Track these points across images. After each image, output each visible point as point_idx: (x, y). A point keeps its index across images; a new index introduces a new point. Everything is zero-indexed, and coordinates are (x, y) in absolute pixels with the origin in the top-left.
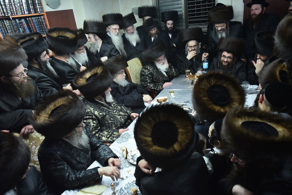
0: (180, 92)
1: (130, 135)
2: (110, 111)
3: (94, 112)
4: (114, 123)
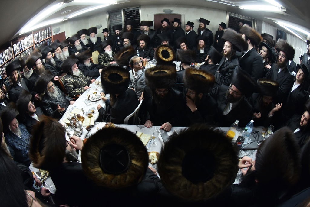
4: (82, 85)
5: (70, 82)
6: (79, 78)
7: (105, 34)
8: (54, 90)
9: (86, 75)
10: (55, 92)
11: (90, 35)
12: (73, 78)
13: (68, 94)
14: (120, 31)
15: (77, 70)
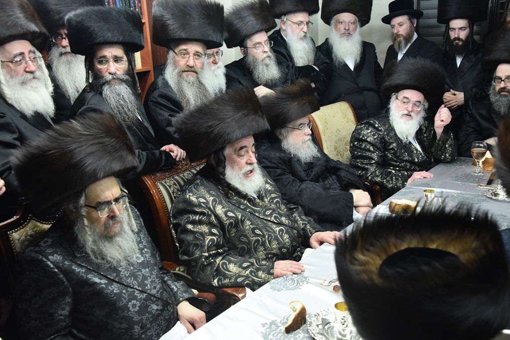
0: (452, 196)
1: (306, 278)
2: (256, 211)
3: (214, 207)
4: (263, 244)
5: (209, 216)
6: (255, 205)
7: (400, 25)
8: (117, 228)
9: (290, 200)
10: (118, 239)
11: (333, 22)
12: (227, 196)
13: (180, 263)
14: (471, 25)
15: (249, 168)
